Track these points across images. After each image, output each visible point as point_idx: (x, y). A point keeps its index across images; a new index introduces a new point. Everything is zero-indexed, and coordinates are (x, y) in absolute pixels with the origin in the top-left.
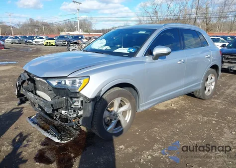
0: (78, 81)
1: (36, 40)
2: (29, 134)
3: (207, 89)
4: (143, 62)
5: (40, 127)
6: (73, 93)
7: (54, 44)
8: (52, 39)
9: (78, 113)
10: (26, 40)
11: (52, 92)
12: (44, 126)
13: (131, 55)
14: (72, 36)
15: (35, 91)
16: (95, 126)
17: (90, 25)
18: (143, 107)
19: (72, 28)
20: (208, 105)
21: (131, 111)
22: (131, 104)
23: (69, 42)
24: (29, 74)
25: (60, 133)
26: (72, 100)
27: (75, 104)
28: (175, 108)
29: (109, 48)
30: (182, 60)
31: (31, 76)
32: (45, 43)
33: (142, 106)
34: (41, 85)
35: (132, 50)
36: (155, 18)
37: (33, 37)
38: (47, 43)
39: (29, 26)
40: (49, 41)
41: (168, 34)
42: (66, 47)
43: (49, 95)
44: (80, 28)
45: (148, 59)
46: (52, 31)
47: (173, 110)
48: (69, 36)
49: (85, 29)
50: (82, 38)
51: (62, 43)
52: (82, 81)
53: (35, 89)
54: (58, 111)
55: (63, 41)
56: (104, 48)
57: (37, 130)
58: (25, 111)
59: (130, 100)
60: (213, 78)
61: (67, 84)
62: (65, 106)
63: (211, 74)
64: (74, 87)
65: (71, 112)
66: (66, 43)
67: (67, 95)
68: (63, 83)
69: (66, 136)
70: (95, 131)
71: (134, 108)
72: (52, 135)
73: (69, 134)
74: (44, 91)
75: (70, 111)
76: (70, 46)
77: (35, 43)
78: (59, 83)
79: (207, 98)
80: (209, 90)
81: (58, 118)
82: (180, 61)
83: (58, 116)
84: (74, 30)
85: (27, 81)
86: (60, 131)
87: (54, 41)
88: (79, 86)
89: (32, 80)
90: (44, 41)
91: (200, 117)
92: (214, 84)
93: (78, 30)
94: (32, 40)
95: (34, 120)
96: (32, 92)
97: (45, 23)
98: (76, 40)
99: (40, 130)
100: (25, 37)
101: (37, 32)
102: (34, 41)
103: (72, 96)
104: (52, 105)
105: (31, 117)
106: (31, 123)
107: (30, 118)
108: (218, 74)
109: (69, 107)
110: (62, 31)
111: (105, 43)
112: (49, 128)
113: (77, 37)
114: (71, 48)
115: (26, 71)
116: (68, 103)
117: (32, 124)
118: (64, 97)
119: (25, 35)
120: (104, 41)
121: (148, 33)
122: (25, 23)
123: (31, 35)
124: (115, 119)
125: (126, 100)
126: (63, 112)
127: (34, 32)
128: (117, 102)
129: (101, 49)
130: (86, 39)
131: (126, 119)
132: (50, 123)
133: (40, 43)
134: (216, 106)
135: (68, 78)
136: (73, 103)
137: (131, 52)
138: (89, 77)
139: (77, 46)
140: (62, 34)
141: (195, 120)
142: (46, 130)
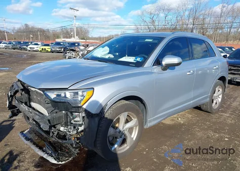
0: (80, 93)
1: (31, 46)
2: (21, 153)
3: (215, 102)
4: (152, 73)
5: (34, 144)
6: (75, 107)
7: (49, 50)
8: (48, 45)
9: (78, 129)
10: (20, 46)
11: (50, 105)
12: (39, 143)
13: (138, 65)
14: (68, 43)
15: (30, 102)
16: (98, 145)
17: (87, 32)
18: (150, 123)
19: (68, 34)
20: (217, 119)
21: (138, 128)
22: (138, 119)
23: (65, 49)
24: (23, 84)
25: (58, 152)
26: (72, 115)
27: (76, 119)
28: (182, 122)
29: (112, 56)
30: (192, 71)
31: (25, 85)
32: (40, 50)
33: (150, 121)
34: (36, 96)
35: (139, 59)
36: (152, 27)
37: (28, 43)
38: (43, 49)
39: (24, 32)
40: (44, 47)
41: (176, 43)
42: (63, 54)
43: (46, 109)
44: (77, 36)
45: (157, 69)
46: (48, 38)
47: (180, 125)
48: (66, 43)
49: (82, 36)
50: (79, 45)
51: (58, 49)
52: (85, 94)
53: (30, 100)
54: (55, 128)
55: (59, 48)
56: (107, 57)
57: (30, 147)
58: (16, 124)
59: (137, 114)
60: (221, 90)
61: (67, 96)
62: (64, 121)
63: (218, 86)
64: (76, 100)
65: (71, 128)
66: (63, 50)
67: (66, 110)
68: (63, 95)
69: (64, 155)
70: (99, 151)
71: (141, 123)
72: (48, 154)
73: (67, 153)
74: (40, 103)
75: (69, 127)
76: (66, 53)
77: (29, 49)
78: (58, 95)
79: (214, 112)
80: (216, 104)
81: (55, 135)
82: (189, 72)
83: (56, 133)
84: (70, 37)
85: (20, 91)
86: (57, 149)
87: (50, 47)
88: (82, 100)
89: (26, 90)
90: (39, 48)
91: (211, 133)
92: (221, 96)
93: (74, 37)
94: (27, 46)
95: (27, 136)
96: (26, 104)
97: (40, 29)
98: (72, 47)
99: (33, 147)
100: (20, 43)
101: (32, 38)
102: (29, 46)
103: (73, 110)
104: (49, 120)
105: (24, 131)
106: (23, 139)
107: (22, 133)
108: (225, 86)
109: (69, 123)
110: (58, 37)
111: (108, 51)
112: (44, 146)
113: (73, 44)
114: (68, 55)
115: (19, 80)
116: (67, 118)
117: (25, 141)
118: (64, 112)
119: (19, 41)
120: (107, 49)
121: (156, 41)
122: (20, 29)
123: (25, 41)
124: (121, 137)
125: (132, 115)
126: (62, 129)
127: (29, 38)
128: (123, 118)
129: (104, 57)
130: (83, 46)
131: (132, 136)
132: (45, 140)
133: (34, 50)
134: (225, 120)
135: (69, 90)
136: (74, 118)
137: (138, 62)
138: (93, 89)
139: (74, 53)
140: (58, 40)
141: (205, 136)
142: (41, 148)
